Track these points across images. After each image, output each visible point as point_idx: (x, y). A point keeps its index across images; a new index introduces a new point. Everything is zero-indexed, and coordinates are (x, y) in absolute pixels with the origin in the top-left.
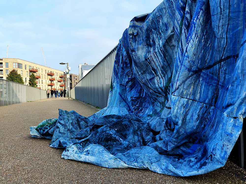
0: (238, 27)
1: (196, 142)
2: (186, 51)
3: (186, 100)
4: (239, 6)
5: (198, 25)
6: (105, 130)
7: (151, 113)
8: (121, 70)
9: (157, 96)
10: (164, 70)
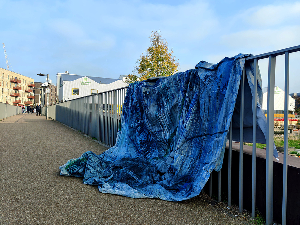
0: (212, 121)
1: (187, 181)
2: (185, 127)
3: (183, 156)
4: (213, 110)
5: (193, 112)
6: (125, 171)
7: (157, 157)
8: (130, 113)
9: (162, 144)
10: (169, 127)
